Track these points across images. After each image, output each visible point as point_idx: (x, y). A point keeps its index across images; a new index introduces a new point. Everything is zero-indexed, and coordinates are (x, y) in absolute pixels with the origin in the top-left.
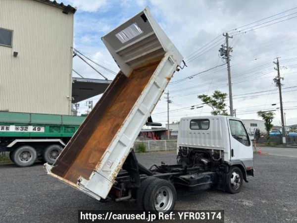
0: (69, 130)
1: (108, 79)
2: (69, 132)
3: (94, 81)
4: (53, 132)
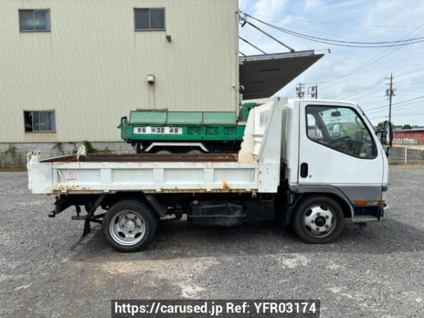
0: (212, 131)
2: (211, 134)
3: (276, 57)
4: (192, 134)
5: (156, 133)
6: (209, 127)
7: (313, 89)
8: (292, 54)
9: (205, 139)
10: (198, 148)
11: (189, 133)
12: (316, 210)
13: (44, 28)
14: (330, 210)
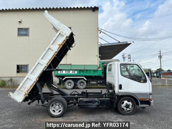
0: (88, 72)
1: (121, 42)
2: (88, 73)
3: (113, 44)
4: (81, 73)
5: (67, 73)
6: (87, 70)
7: (129, 56)
8: (119, 43)
9: (86, 75)
10: (83, 79)
11: (79, 73)
12: (126, 102)
13: (27, 35)
14: (131, 102)
